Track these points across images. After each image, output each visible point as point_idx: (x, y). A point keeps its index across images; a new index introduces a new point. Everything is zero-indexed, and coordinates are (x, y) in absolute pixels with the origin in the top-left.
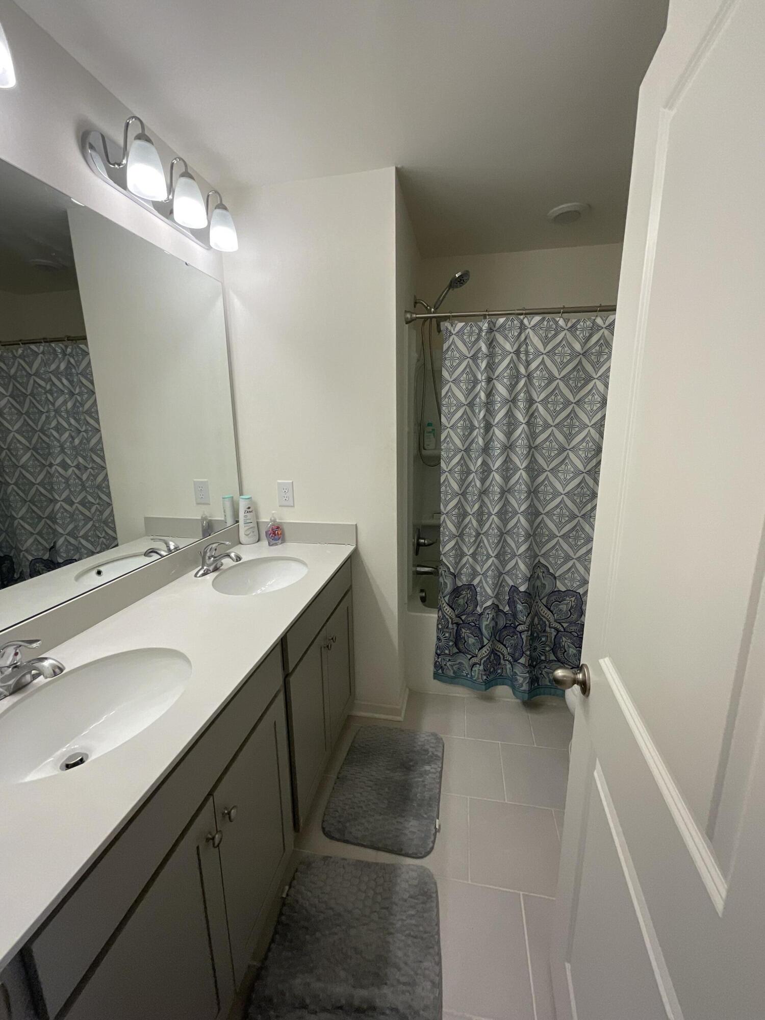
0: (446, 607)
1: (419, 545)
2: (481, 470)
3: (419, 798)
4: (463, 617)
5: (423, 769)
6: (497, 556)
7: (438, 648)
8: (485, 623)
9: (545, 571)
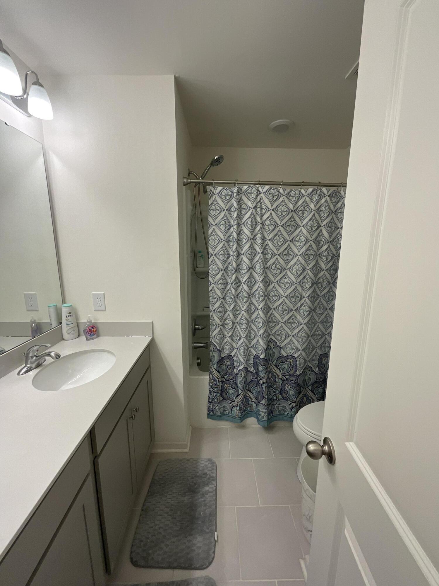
0: (215, 372)
1: (195, 329)
2: (235, 283)
3: (203, 515)
4: (226, 377)
5: (204, 490)
6: (246, 337)
7: (210, 398)
8: (239, 380)
9: (275, 344)
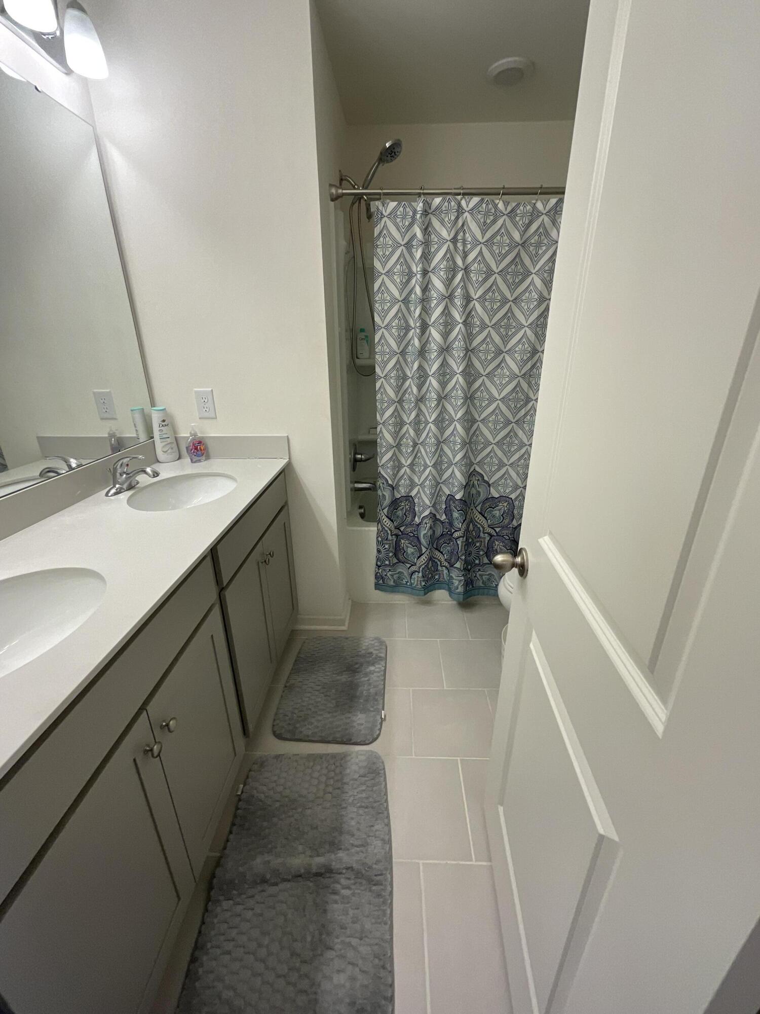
0: (385, 520)
1: (356, 461)
2: (418, 375)
3: (365, 694)
4: (402, 529)
5: (368, 670)
6: (434, 466)
7: (378, 559)
8: (423, 532)
9: (480, 479)
